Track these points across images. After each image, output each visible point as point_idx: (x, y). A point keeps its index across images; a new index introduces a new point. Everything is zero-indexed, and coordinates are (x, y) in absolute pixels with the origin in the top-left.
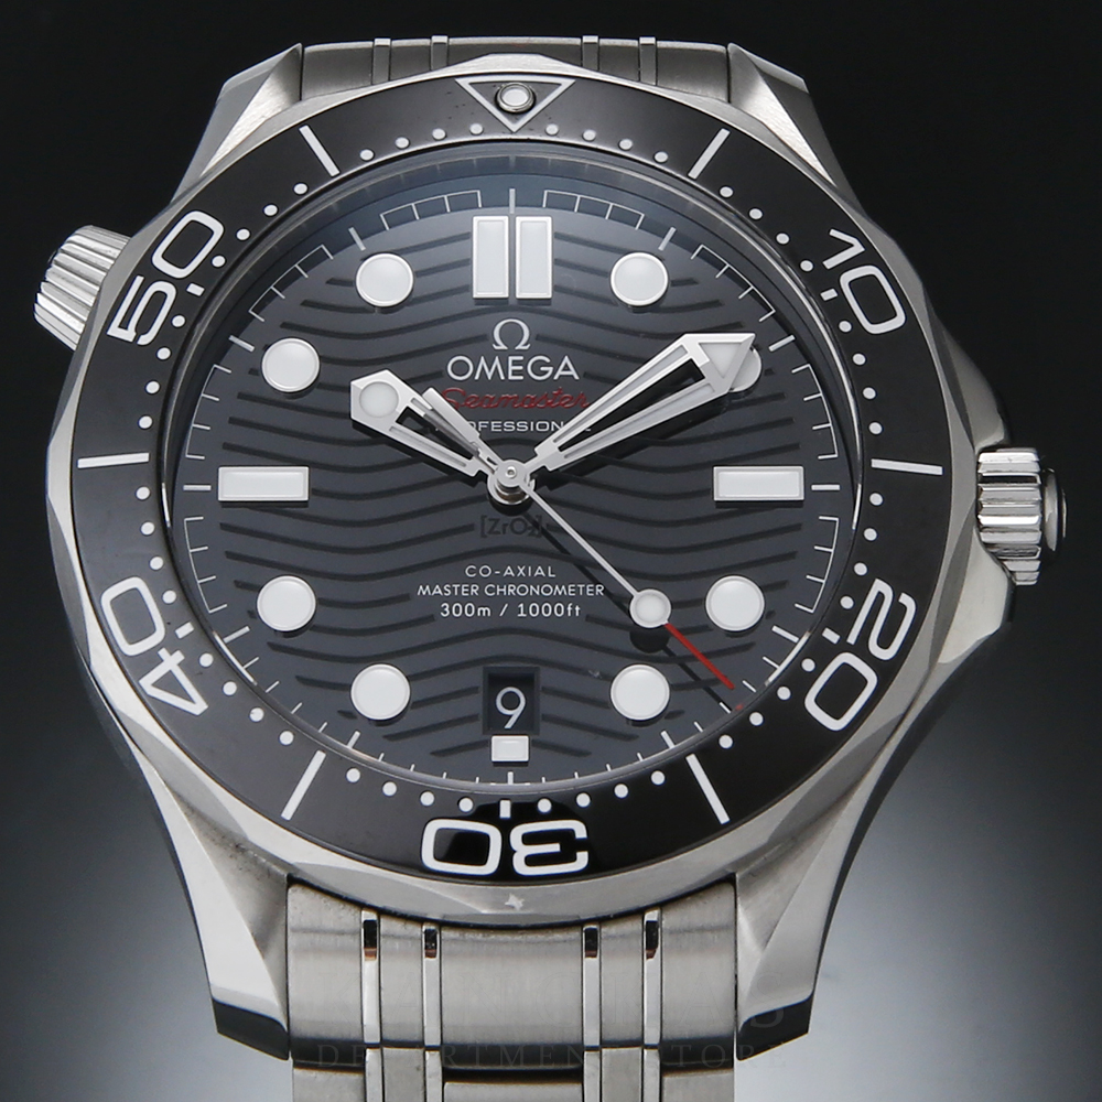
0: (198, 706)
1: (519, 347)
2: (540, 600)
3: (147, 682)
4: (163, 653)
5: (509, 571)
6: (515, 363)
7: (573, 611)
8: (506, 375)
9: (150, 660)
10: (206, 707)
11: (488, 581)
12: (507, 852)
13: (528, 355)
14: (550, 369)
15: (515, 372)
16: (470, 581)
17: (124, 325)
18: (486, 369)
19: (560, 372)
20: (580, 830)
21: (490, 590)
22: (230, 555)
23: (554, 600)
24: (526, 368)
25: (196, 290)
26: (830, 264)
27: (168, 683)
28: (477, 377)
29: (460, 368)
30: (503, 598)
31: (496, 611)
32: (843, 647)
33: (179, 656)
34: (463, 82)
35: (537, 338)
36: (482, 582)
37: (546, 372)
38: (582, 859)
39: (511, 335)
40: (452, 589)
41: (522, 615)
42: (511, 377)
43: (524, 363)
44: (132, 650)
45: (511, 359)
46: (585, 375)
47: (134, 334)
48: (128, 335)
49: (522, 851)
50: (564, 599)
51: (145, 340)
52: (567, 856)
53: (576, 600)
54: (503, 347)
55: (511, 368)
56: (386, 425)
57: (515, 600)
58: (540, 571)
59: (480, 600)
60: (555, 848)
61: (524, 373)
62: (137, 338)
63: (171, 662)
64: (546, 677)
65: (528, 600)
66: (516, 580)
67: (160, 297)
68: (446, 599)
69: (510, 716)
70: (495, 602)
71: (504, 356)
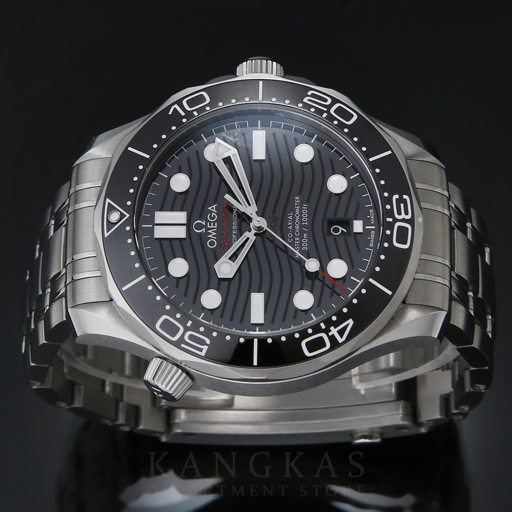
0: (350, 322)
1: (204, 224)
2: (301, 217)
3: (340, 340)
4: (330, 334)
5: (290, 228)
6: (210, 225)
7: (305, 207)
8: (215, 228)
9: (332, 339)
10: (351, 319)
11: (294, 235)
12: (403, 220)
13: (207, 221)
14: (213, 213)
15: (214, 225)
16: (294, 240)
17: (201, 350)
18: (212, 235)
19: (214, 210)
20: (396, 197)
21: (297, 234)
22: (284, 320)
23: (301, 213)
24: (212, 222)
25: (189, 324)
26: (183, 114)
27: (341, 332)
28: (216, 238)
29: (212, 243)
30: (300, 230)
31: (305, 232)
32: (328, 112)
33: (332, 328)
34: (106, 235)
35: (201, 218)
36: (294, 237)
37: (214, 215)
38: (405, 197)
39: (199, 226)
40: (297, 246)
41: (307, 223)
42: (216, 227)
43: (210, 223)
44: (328, 345)
45: (208, 227)
46: (215, 202)
47: (205, 346)
48: (205, 348)
49: (403, 216)
50: (301, 210)
51: (208, 341)
52: (405, 202)
53: (301, 206)
54: (204, 229)
55: (212, 227)
56: (235, 266)
57: (301, 226)
58: (290, 218)
59: (301, 237)
60: (402, 205)
61: (214, 223)
62: (207, 345)
63: (334, 331)
64: (330, 215)
65: (301, 221)
66: (294, 226)
67: (191, 337)
68: (301, 248)
69: (342, 230)
70: (302, 232)
71: (207, 229)
